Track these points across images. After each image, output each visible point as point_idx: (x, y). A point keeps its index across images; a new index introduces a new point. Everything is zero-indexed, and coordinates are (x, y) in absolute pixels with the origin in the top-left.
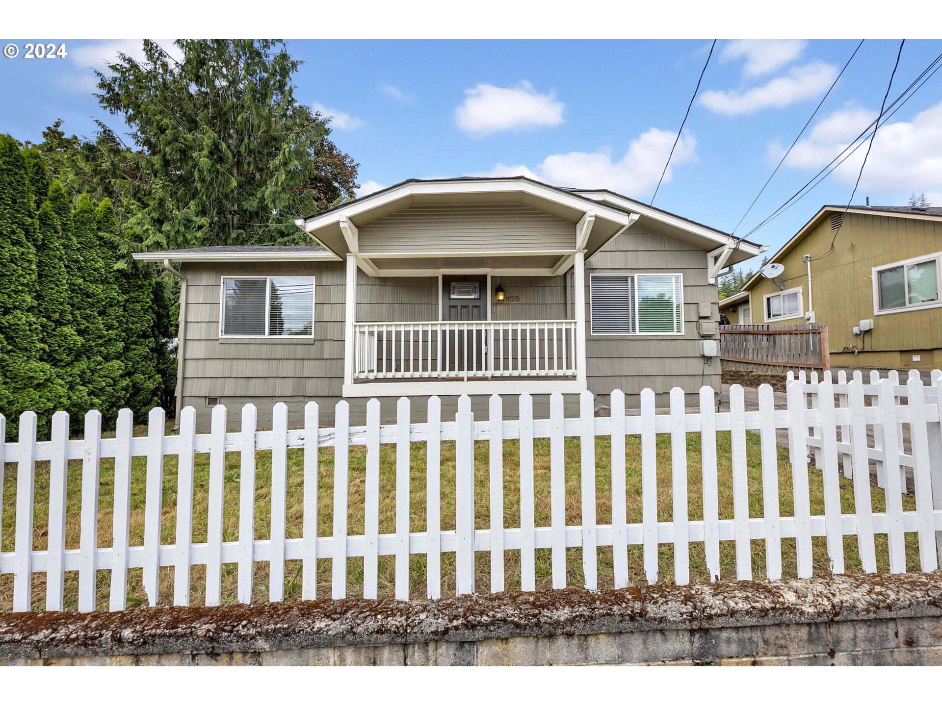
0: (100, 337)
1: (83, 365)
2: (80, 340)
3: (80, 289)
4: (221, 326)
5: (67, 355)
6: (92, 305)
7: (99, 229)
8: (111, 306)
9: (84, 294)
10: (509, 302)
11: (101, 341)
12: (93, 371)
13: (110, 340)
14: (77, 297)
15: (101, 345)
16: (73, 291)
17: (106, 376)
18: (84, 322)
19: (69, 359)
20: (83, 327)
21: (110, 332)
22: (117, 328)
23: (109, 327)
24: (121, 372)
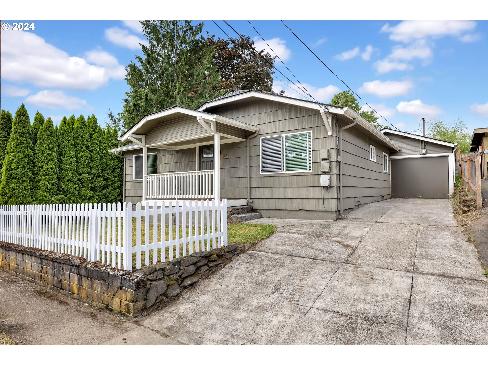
0: (112, 181)
1: (105, 192)
2: (104, 182)
3: (105, 164)
4: (134, 176)
5: (100, 188)
6: (109, 169)
7: (112, 139)
8: (116, 168)
9: (107, 165)
10: (223, 158)
11: (112, 182)
12: (109, 194)
13: (115, 181)
14: (104, 167)
15: (112, 184)
16: (103, 164)
17: (113, 195)
18: (107, 175)
19: (100, 189)
20: (106, 177)
21: (116, 178)
22: (118, 177)
23: (116, 177)
24: (118, 194)
